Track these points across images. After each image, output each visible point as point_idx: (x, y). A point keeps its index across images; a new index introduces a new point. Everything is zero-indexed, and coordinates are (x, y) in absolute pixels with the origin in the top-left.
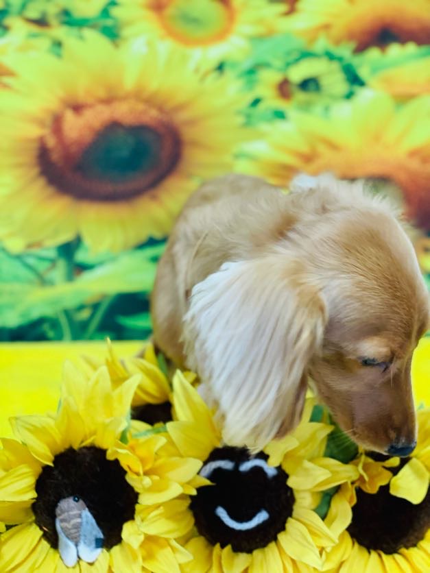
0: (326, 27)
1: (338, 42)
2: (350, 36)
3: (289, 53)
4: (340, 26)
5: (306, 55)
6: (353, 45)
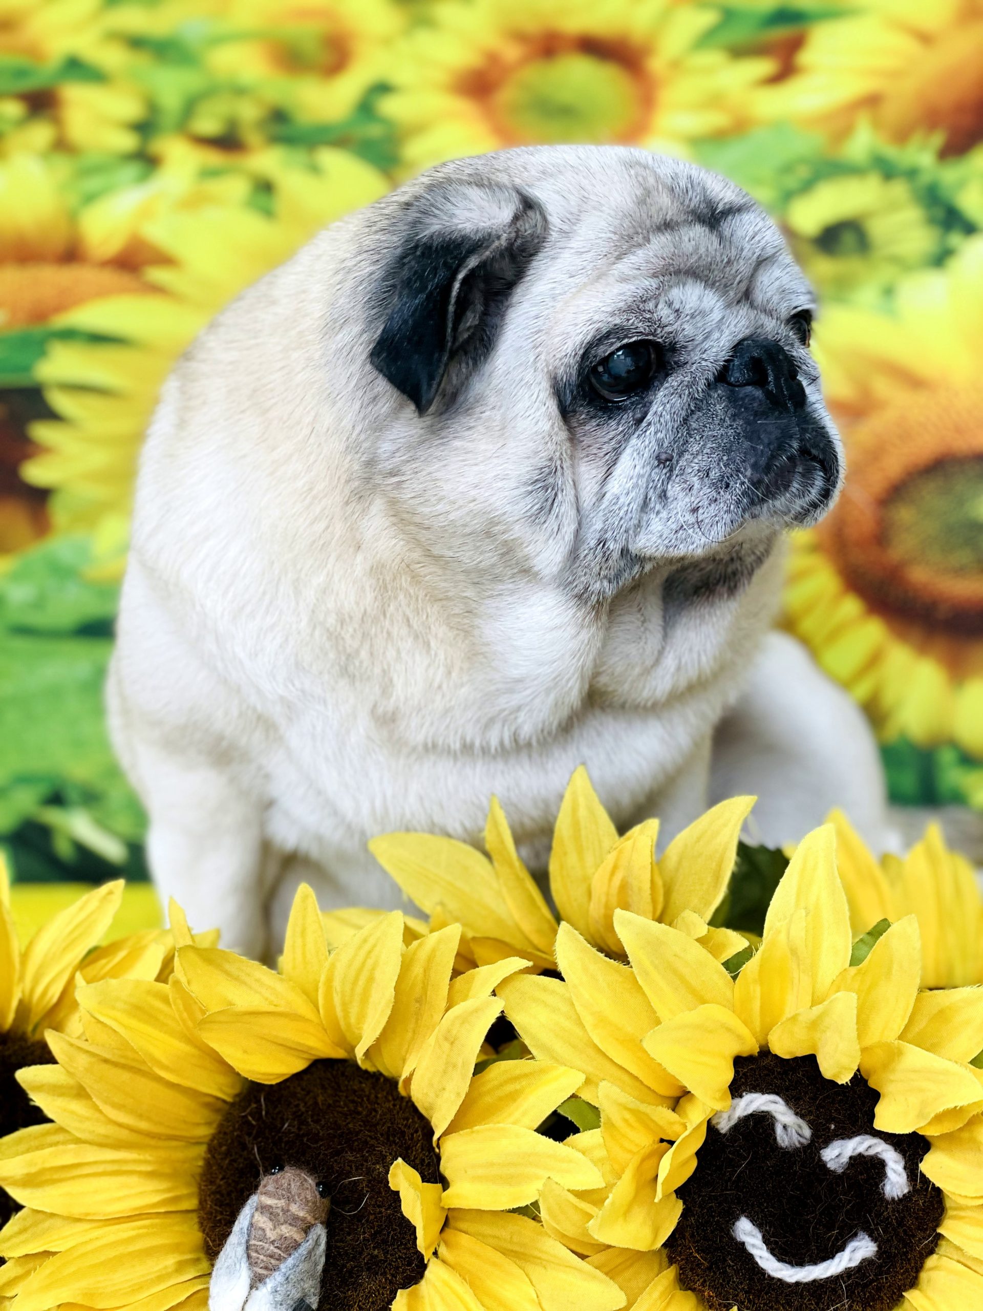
0: (872, 102)
1: (901, 136)
2: (932, 117)
3: (787, 169)
4: (904, 97)
5: (828, 169)
6: (938, 139)
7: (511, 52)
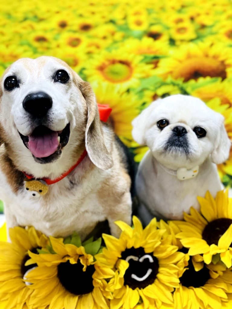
0: (171, 73)
1: (176, 78)
2: (181, 75)
3: (156, 84)
4: (177, 72)
5: (163, 84)
6: (183, 79)
7: (107, 63)
